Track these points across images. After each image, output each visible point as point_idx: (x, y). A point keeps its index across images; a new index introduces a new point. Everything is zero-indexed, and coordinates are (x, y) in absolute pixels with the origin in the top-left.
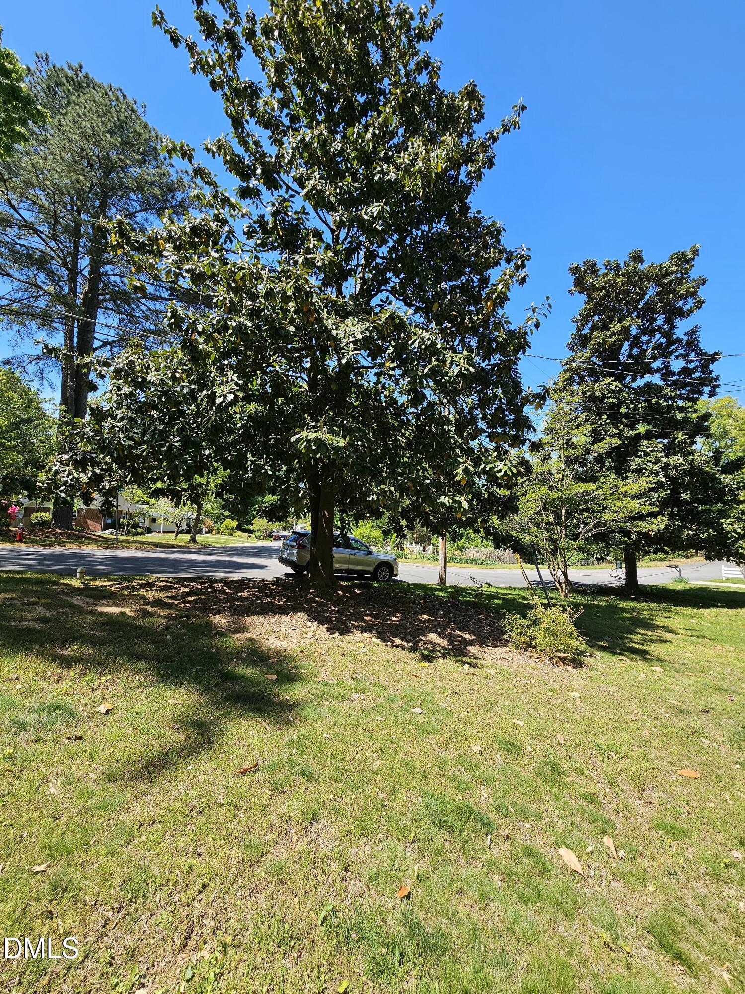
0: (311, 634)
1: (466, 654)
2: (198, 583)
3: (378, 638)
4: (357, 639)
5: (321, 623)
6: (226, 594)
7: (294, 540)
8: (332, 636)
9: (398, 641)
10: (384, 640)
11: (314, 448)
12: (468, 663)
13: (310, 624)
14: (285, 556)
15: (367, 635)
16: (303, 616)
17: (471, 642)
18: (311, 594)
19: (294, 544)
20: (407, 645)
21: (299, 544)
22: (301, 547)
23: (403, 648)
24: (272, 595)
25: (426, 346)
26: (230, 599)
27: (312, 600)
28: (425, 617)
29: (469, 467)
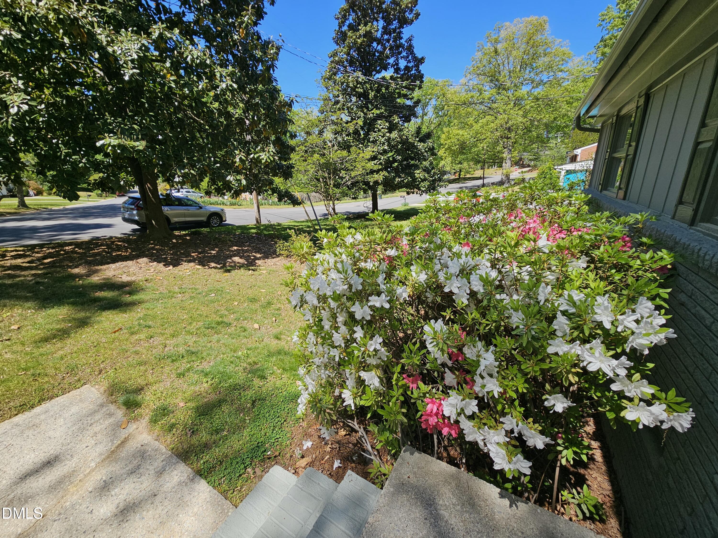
0: (152, 270)
1: (255, 265)
2: (48, 248)
3: (199, 265)
4: (185, 268)
5: (159, 262)
6: (79, 253)
7: (132, 204)
8: (168, 269)
9: (213, 265)
10: (204, 266)
11: (119, 151)
12: (253, 270)
13: (151, 264)
14: (127, 216)
15: (192, 264)
16: (145, 260)
17: (259, 259)
18: (152, 244)
19: (133, 207)
20: (219, 266)
21: (137, 206)
22: (138, 208)
23: (215, 268)
24: (119, 248)
25: (196, 64)
26: (83, 256)
27: (153, 249)
28: (235, 248)
29: (243, 157)
